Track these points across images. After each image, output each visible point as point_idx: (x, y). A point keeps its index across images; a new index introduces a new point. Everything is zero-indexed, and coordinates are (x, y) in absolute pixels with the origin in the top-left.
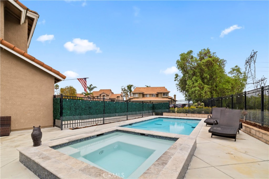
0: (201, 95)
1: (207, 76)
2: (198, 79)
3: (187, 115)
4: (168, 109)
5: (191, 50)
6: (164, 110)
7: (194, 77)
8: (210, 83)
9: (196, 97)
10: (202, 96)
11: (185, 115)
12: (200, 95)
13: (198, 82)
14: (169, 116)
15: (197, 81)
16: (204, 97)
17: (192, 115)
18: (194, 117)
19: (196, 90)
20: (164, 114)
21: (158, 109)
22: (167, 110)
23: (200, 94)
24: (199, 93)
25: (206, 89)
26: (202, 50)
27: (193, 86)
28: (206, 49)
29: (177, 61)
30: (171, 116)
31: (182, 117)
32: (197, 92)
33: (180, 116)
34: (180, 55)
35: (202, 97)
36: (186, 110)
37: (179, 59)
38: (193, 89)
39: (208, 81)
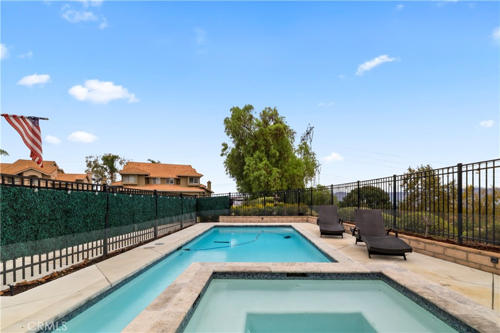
0: (269, 183)
1: (276, 154)
2: (263, 157)
3: (263, 219)
4: (227, 208)
5: (250, 104)
6: (220, 210)
7: (257, 153)
8: (279, 165)
9: (261, 187)
10: (271, 185)
11: (260, 219)
12: (267, 184)
13: (264, 162)
14: (230, 222)
15: (261, 160)
16: (273, 187)
17: (272, 219)
18: (275, 222)
19: (261, 175)
20: (221, 218)
21: (208, 210)
22: (226, 211)
23: (267, 182)
24: (266, 180)
25: (275, 174)
26: (266, 109)
27: (255, 168)
28: (272, 108)
29: (226, 119)
30: (235, 222)
31: (254, 222)
32: (262, 177)
33: (250, 222)
34: (231, 110)
35: (269, 187)
36: (260, 210)
37: (230, 116)
38: (256, 173)
39: (277, 162)
